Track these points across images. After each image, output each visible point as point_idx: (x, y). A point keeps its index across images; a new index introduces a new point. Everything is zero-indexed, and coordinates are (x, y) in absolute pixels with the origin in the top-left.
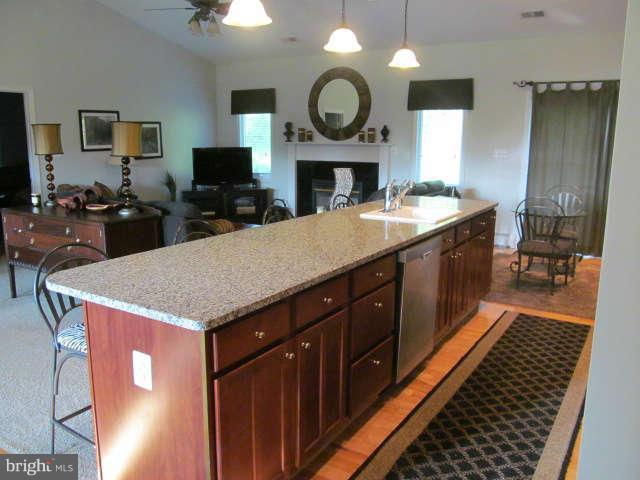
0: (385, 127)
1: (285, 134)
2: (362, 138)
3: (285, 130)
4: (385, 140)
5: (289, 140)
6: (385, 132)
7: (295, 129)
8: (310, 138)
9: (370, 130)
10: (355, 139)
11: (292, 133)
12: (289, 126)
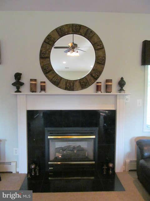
0: (122, 78)
1: (13, 84)
2: (98, 88)
3: (14, 81)
4: (121, 90)
5: (18, 91)
6: (122, 84)
7: (25, 80)
8: (43, 88)
9: (107, 81)
10: (91, 89)
11: (22, 84)
12: (18, 76)
